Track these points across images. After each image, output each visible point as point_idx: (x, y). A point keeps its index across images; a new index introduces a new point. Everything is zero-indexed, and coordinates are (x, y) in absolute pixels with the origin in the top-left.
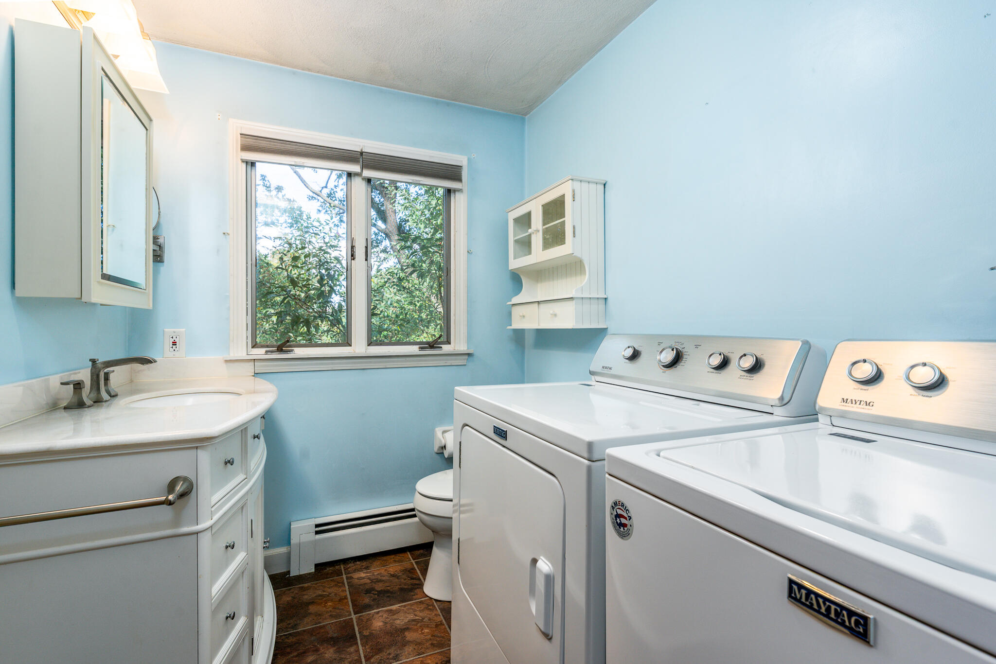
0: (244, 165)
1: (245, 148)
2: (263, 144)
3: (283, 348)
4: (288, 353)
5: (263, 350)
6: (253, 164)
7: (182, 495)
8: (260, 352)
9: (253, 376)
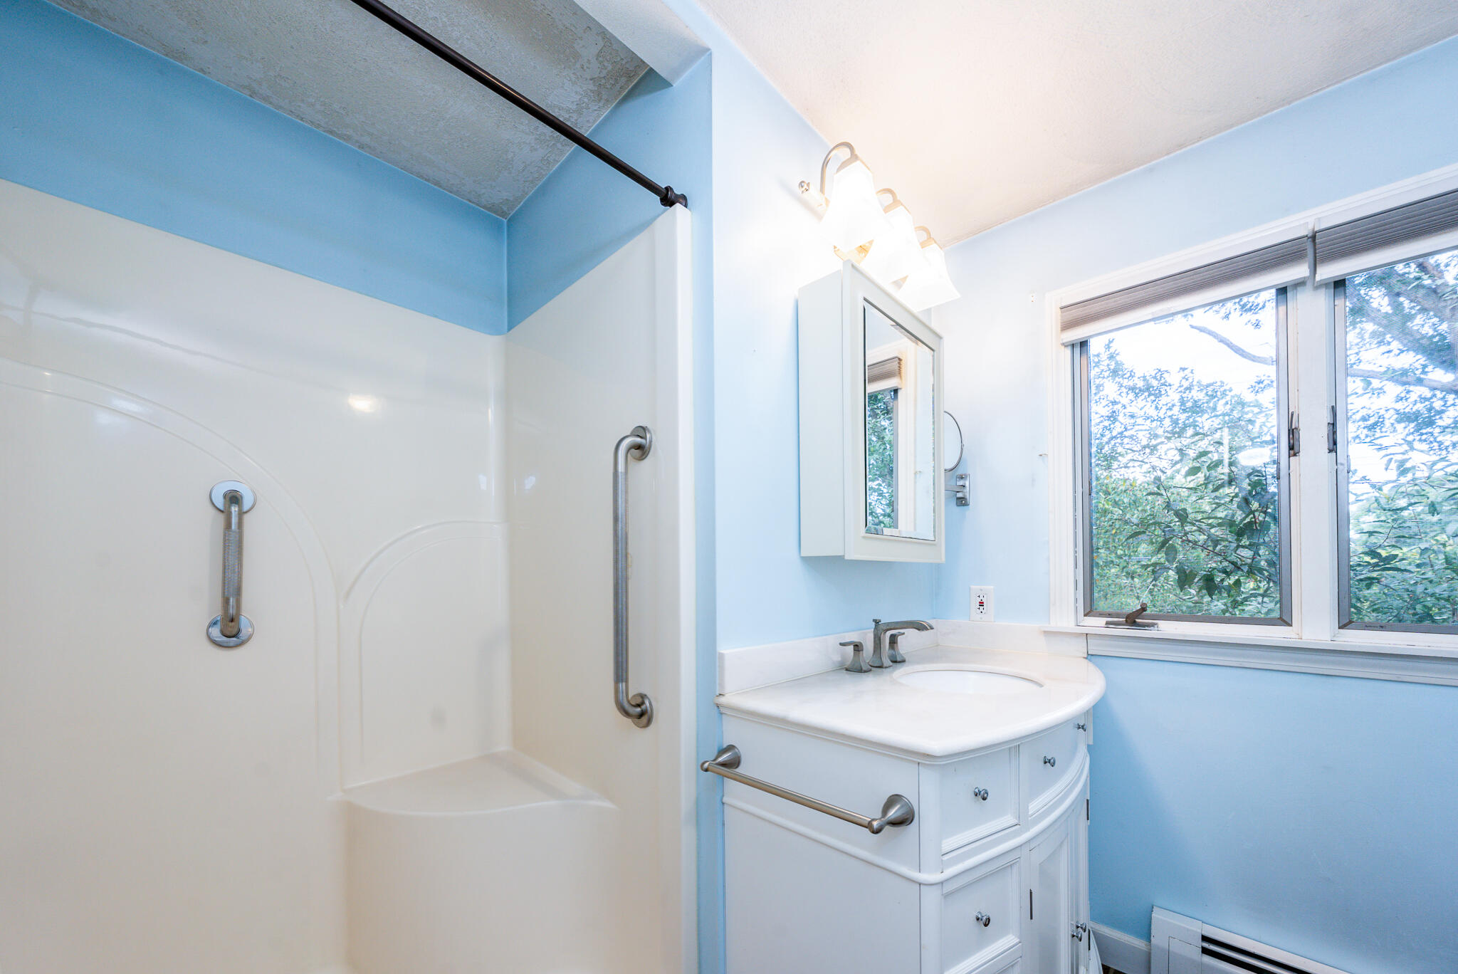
0: (1068, 351)
1: (1068, 326)
2: (1097, 307)
3: (1137, 620)
4: (1146, 628)
5: (1102, 621)
6: (1083, 344)
7: (896, 823)
8: (1096, 624)
9: (1084, 658)
